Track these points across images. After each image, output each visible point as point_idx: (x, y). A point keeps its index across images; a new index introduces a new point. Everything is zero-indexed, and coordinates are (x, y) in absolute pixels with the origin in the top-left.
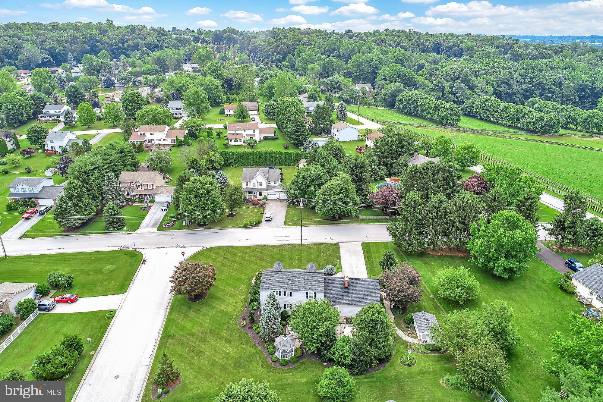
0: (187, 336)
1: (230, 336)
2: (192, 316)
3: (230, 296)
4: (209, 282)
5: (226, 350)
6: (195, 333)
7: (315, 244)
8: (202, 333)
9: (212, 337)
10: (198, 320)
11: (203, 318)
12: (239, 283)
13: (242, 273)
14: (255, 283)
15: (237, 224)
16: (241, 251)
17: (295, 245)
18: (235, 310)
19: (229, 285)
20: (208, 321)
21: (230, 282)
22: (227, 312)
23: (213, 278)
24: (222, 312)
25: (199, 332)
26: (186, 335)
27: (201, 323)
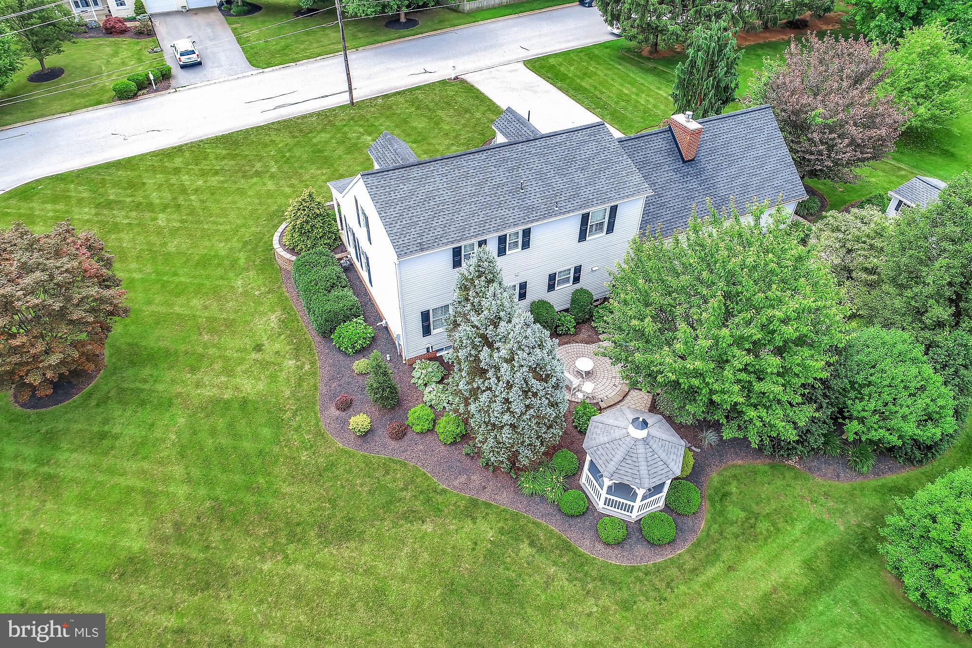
0: (108, 586)
1: (333, 502)
2: (80, 475)
3: (213, 331)
4: (101, 300)
5: (359, 581)
6: (144, 551)
7: (399, 93)
8: (183, 541)
9: (245, 544)
10: (123, 482)
11: (146, 465)
12: (220, 271)
13: (209, 236)
14: (292, 251)
15: (83, 96)
16: (153, 170)
17: (334, 109)
18: (273, 378)
19: (180, 291)
20: (178, 470)
21: (176, 279)
22: (244, 402)
23: (105, 282)
24: (219, 406)
25: (164, 540)
26: (96, 583)
27: (146, 493)
